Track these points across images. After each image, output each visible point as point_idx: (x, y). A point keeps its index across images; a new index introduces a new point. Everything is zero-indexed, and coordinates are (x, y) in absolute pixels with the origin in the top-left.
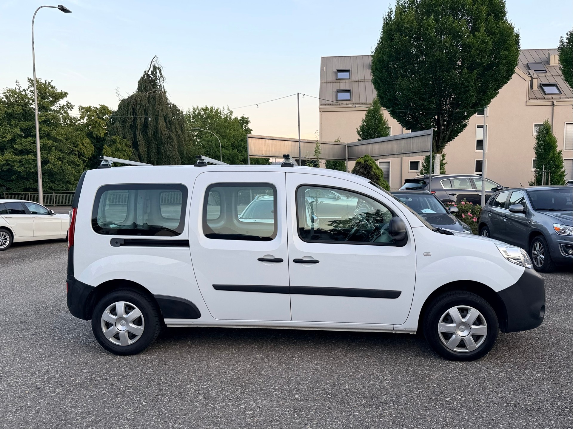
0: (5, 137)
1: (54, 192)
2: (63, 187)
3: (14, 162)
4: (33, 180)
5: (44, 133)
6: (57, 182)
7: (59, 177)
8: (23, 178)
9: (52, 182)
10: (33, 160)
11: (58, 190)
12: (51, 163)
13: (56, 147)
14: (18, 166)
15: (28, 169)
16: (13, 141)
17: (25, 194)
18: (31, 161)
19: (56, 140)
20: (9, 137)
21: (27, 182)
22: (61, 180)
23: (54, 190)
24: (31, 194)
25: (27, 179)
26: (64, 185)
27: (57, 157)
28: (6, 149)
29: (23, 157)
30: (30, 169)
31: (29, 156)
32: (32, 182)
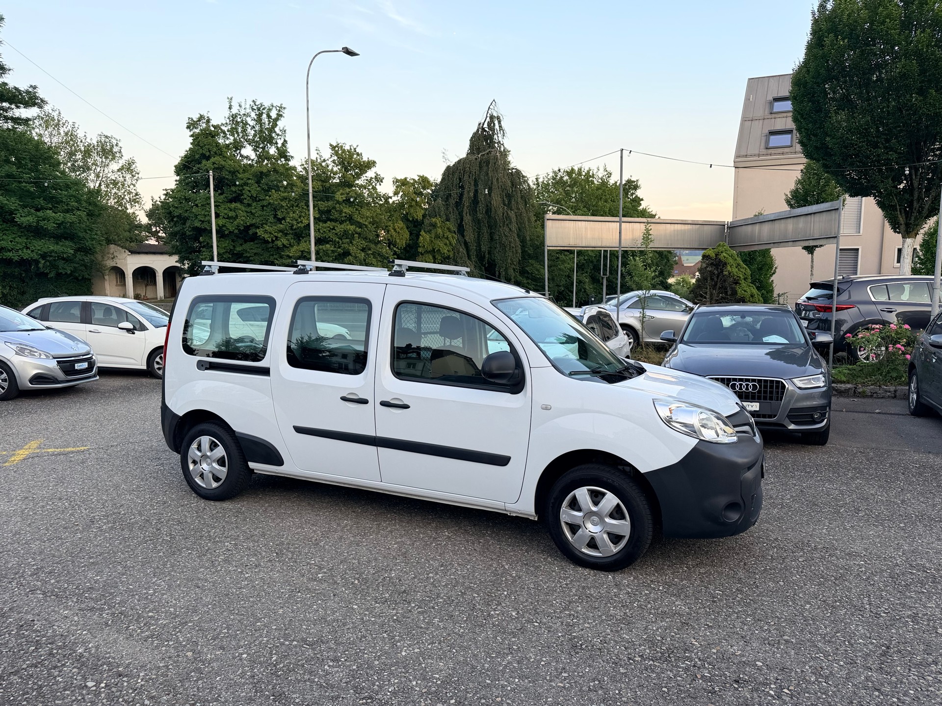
0: (301, 222)
5: (345, 216)
10: (332, 251)
13: (359, 234)
18: (330, 252)
19: (360, 225)
28: (303, 238)
31: (328, 246)
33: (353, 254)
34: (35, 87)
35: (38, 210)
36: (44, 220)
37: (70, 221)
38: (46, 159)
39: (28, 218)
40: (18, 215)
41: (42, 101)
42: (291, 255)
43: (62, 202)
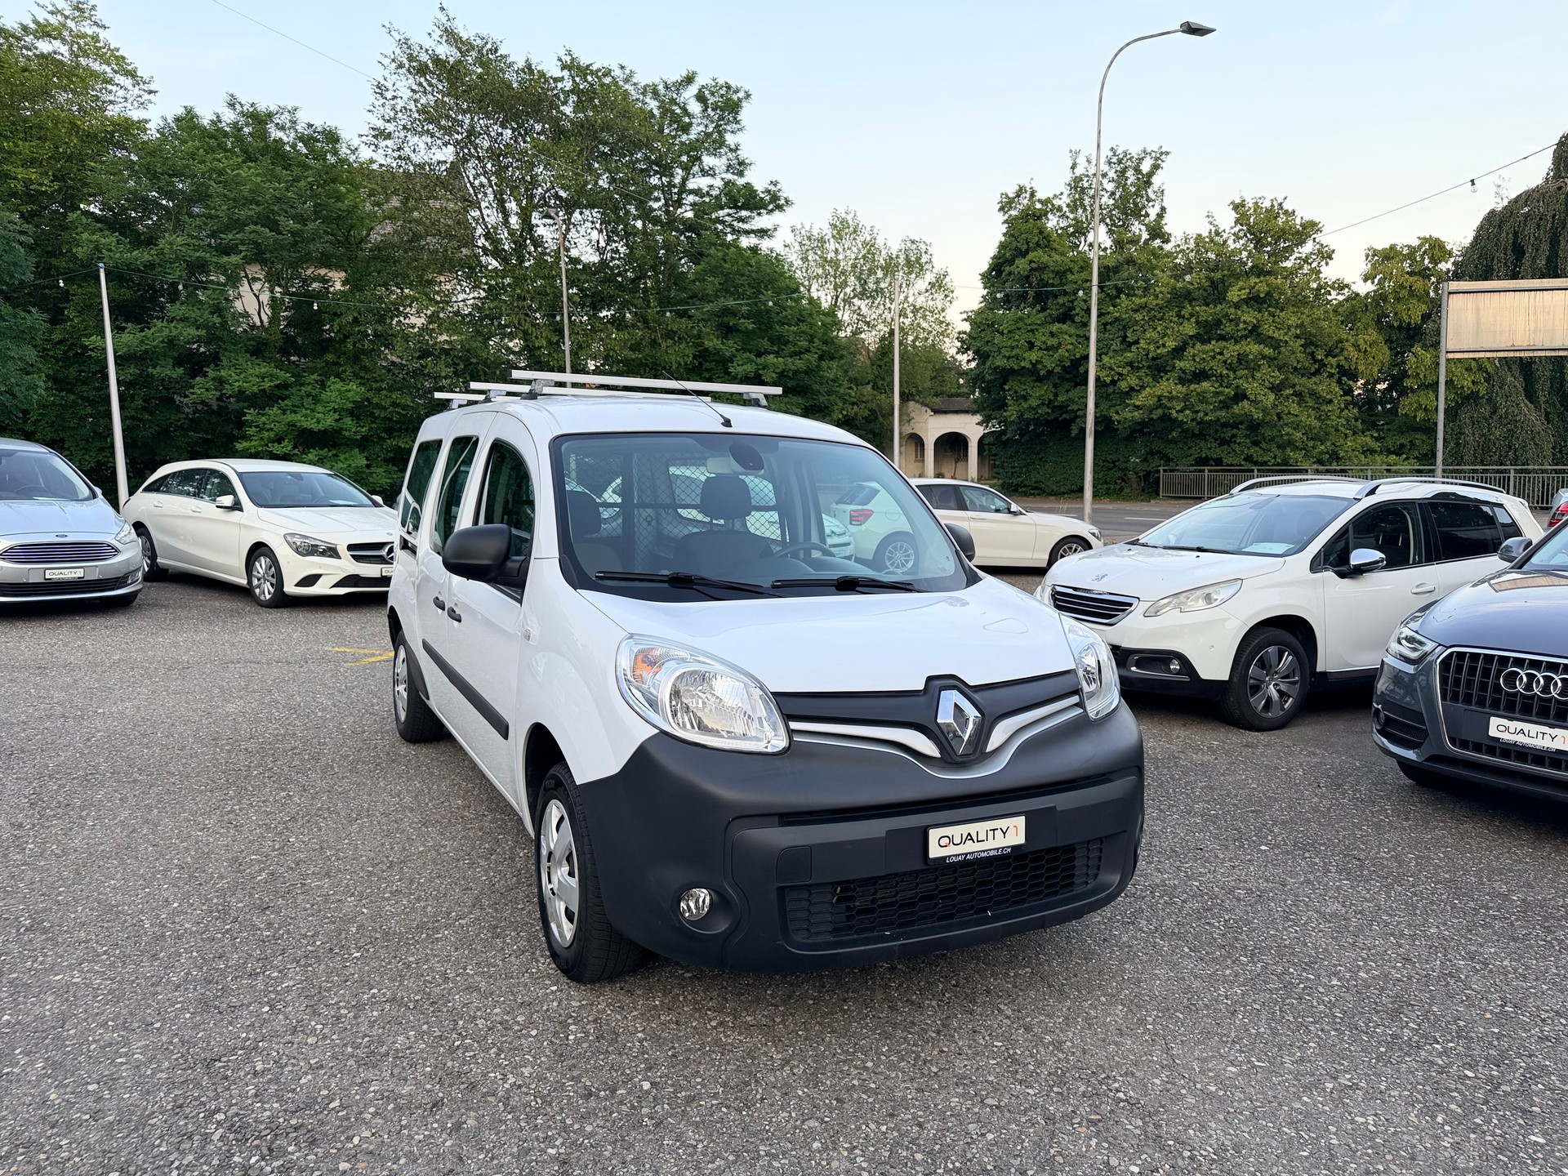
0: (1164, 345)
1: (1255, 468)
2: (1275, 458)
3: (1171, 399)
4: (1216, 440)
5: (1245, 329)
6: (1264, 445)
7: (1268, 433)
8: (1194, 435)
9: (1256, 443)
10: (1215, 393)
11: (1265, 463)
12: (1248, 399)
13: (1271, 359)
14: (1178, 408)
15: (1201, 414)
16: (1179, 352)
17: (1200, 471)
18: (1208, 395)
19: (1276, 344)
20: (1171, 344)
21: (1202, 443)
22: (1272, 439)
23: (1256, 463)
24: (1210, 471)
25: (1202, 436)
26: (1278, 453)
27: (1267, 384)
28: (1166, 372)
29: (1193, 387)
30: (1207, 414)
31: (1205, 385)
32: (1214, 445)
33: (1252, 397)
34: (775, 184)
35: (759, 355)
36: (764, 368)
37: (793, 367)
38: (770, 282)
39: (745, 367)
40: (735, 364)
41: (787, 201)
42: (1138, 403)
43: (788, 342)
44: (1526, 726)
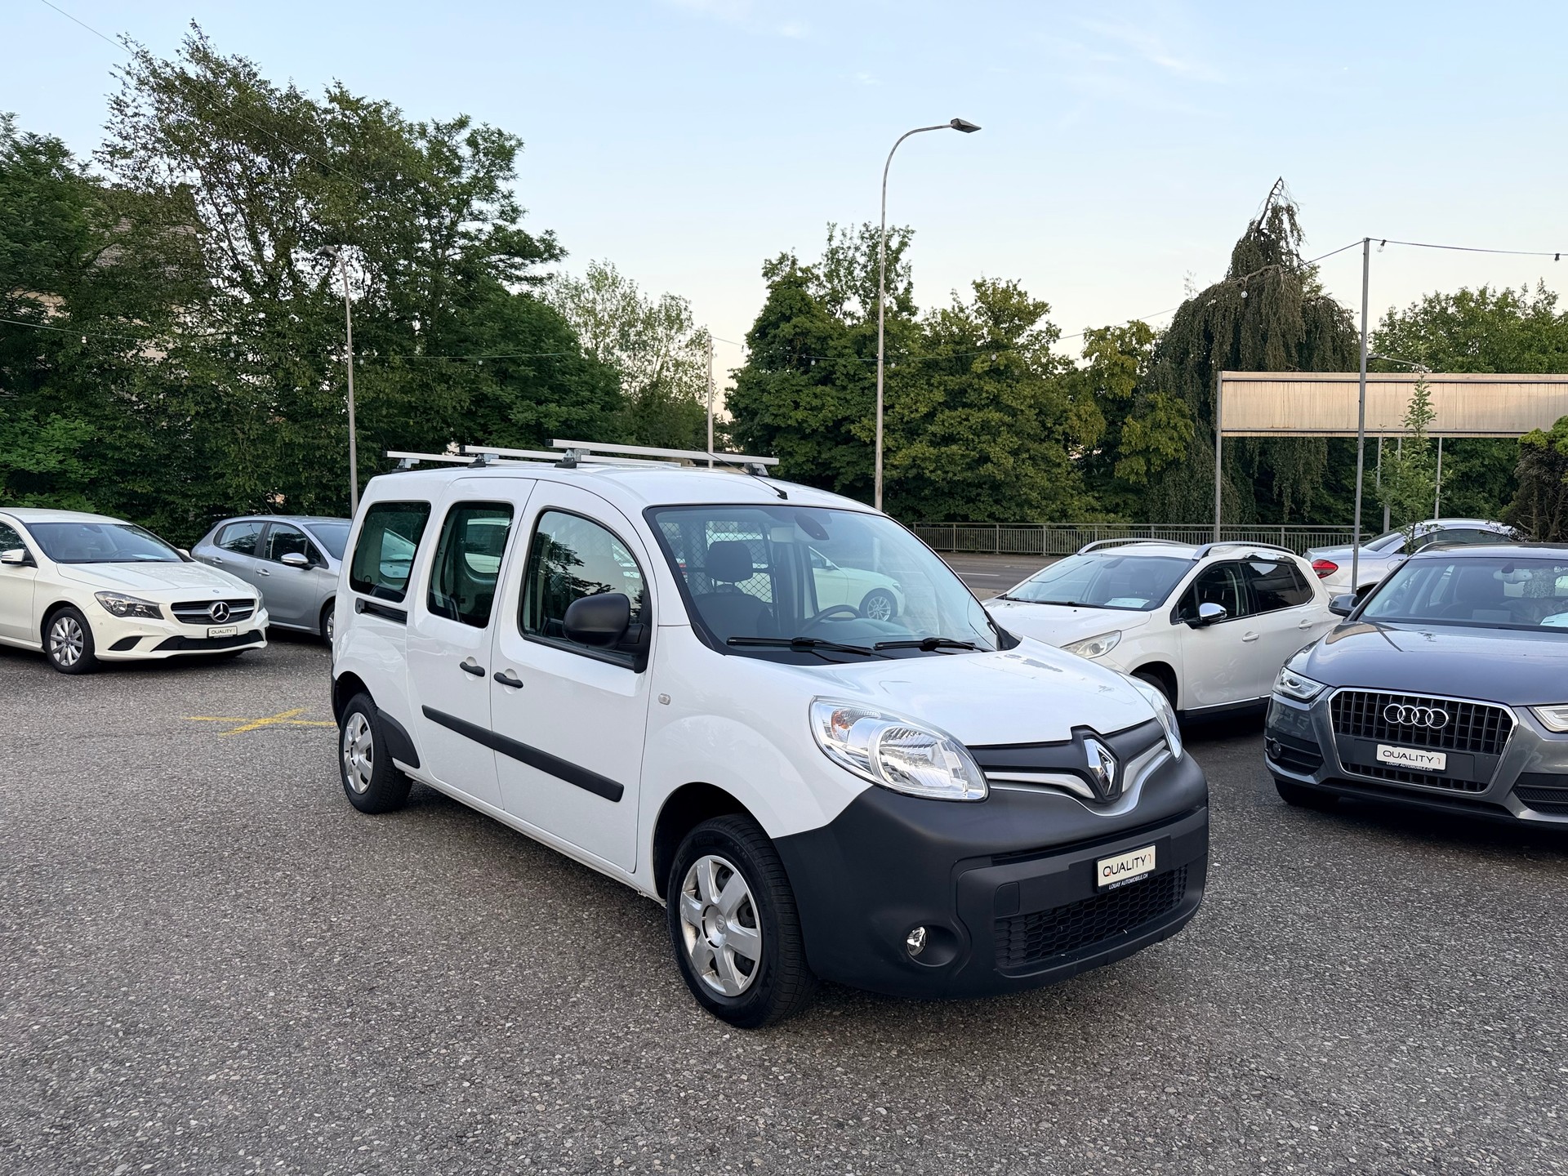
0: (917, 411)
1: (997, 524)
2: (1014, 515)
3: (924, 460)
4: (963, 498)
5: (988, 398)
6: (1004, 503)
7: (1008, 493)
8: (944, 493)
9: (997, 502)
10: (962, 455)
11: (1006, 520)
12: (992, 462)
13: (1010, 426)
14: (931, 468)
15: (950, 475)
16: (930, 416)
17: (949, 526)
18: (956, 457)
19: (1013, 413)
20: (923, 410)
21: (951, 501)
22: (1011, 498)
23: (998, 520)
24: (957, 526)
25: (951, 494)
26: (1017, 510)
27: (1007, 448)
28: (918, 435)
29: (943, 449)
30: (955, 475)
31: (954, 447)
32: (961, 502)
33: (995, 460)
34: (550, 233)
35: (539, 403)
36: (546, 416)
37: (576, 417)
38: (551, 331)
39: (526, 414)
40: (515, 411)
41: (562, 251)
42: (896, 463)
43: (570, 391)
44: (1407, 751)
